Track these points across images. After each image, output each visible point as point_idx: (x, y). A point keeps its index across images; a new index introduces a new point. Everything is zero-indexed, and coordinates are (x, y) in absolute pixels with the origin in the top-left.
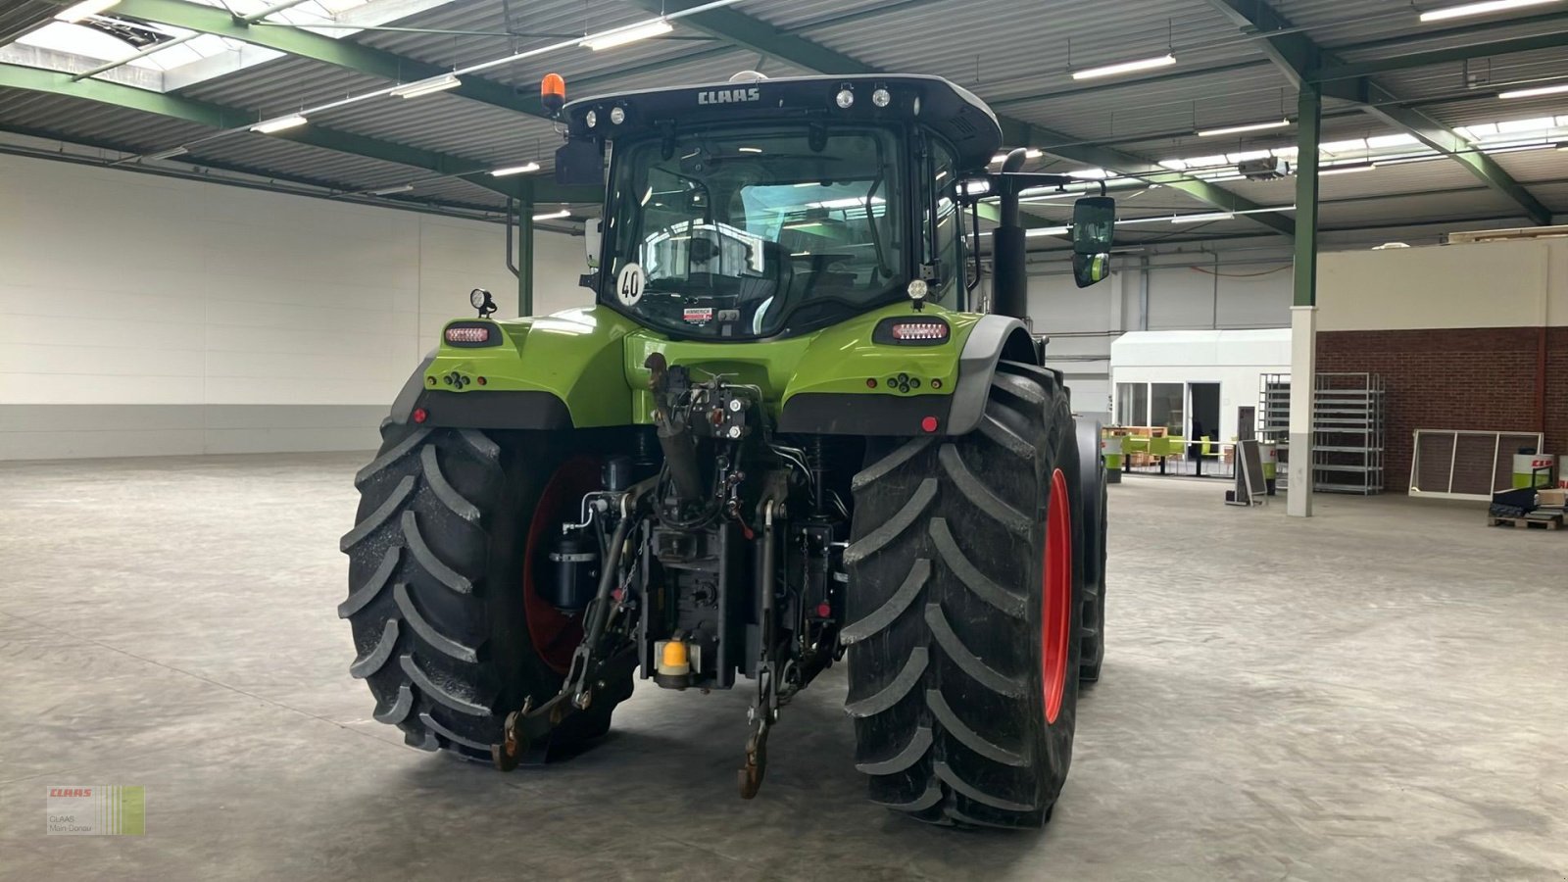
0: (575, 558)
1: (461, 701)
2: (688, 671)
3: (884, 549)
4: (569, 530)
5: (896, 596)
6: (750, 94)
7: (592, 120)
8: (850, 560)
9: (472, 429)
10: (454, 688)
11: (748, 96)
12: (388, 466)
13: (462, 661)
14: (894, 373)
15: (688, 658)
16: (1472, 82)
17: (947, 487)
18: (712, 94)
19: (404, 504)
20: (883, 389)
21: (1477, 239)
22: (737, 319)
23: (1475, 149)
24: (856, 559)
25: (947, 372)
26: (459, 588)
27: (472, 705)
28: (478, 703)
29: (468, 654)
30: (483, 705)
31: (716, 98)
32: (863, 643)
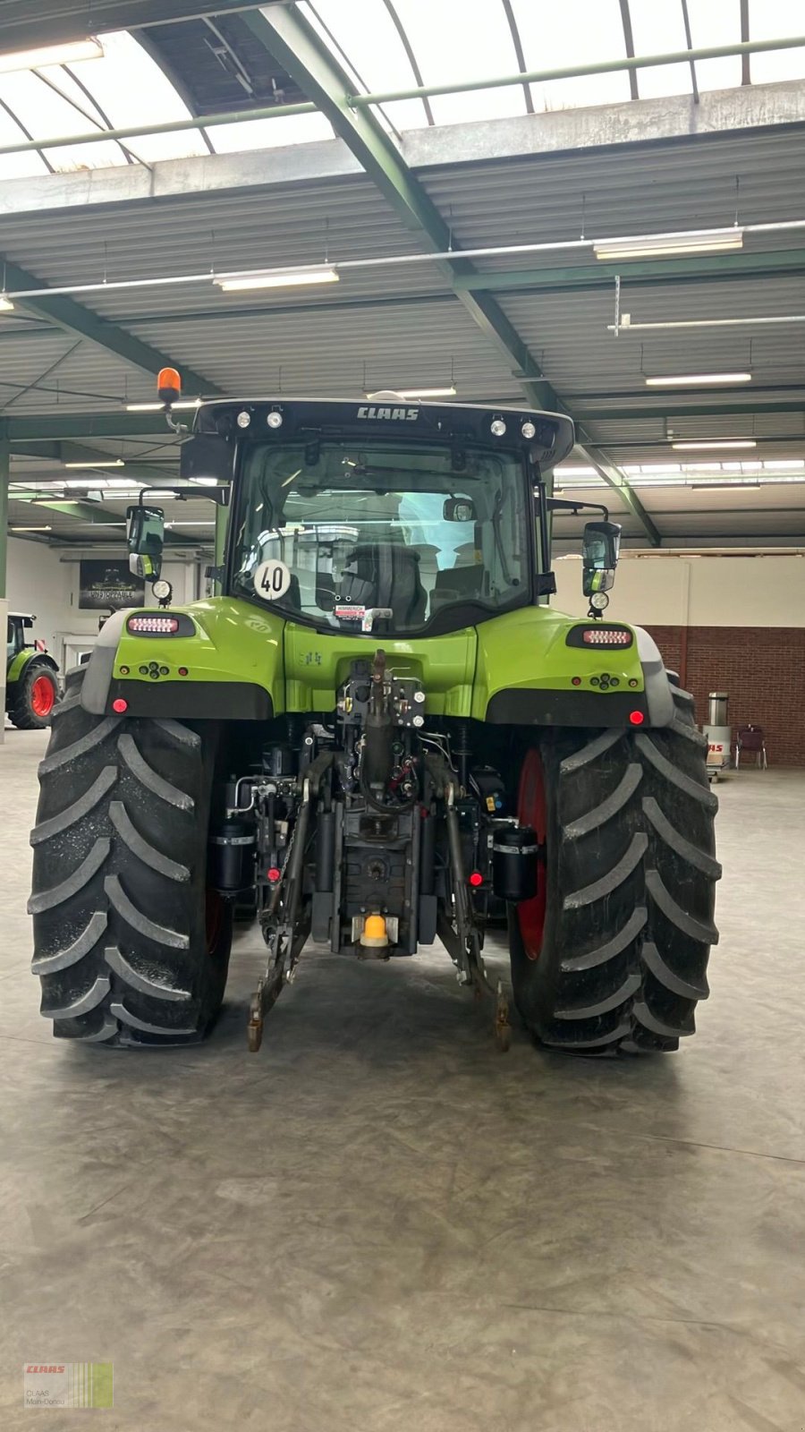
0: (241, 841)
1: (164, 988)
2: (387, 943)
3: (603, 826)
4: (233, 814)
5: (619, 865)
6: (409, 414)
7: (244, 420)
8: (573, 835)
9: (168, 719)
10: (157, 976)
11: (406, 416)
12: (80, 756)
13: (173, 948)
14: (598, 672)
15: (386, 932)
16: (670, 435)
17: (650, 771)
18: (372, 410)
19: (109, 795)
20: (585, 686)
21: (639, 556)
22: (391, 617)
23: (627, 485)
24: (577, 835)
25: (638, 673)
26: (177, 877)
27: (174, 991)
28: (179, 989)
29: (181, 941)
30: (184, 990)
31: (376, 413)
32: (585, 907)
